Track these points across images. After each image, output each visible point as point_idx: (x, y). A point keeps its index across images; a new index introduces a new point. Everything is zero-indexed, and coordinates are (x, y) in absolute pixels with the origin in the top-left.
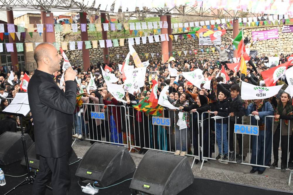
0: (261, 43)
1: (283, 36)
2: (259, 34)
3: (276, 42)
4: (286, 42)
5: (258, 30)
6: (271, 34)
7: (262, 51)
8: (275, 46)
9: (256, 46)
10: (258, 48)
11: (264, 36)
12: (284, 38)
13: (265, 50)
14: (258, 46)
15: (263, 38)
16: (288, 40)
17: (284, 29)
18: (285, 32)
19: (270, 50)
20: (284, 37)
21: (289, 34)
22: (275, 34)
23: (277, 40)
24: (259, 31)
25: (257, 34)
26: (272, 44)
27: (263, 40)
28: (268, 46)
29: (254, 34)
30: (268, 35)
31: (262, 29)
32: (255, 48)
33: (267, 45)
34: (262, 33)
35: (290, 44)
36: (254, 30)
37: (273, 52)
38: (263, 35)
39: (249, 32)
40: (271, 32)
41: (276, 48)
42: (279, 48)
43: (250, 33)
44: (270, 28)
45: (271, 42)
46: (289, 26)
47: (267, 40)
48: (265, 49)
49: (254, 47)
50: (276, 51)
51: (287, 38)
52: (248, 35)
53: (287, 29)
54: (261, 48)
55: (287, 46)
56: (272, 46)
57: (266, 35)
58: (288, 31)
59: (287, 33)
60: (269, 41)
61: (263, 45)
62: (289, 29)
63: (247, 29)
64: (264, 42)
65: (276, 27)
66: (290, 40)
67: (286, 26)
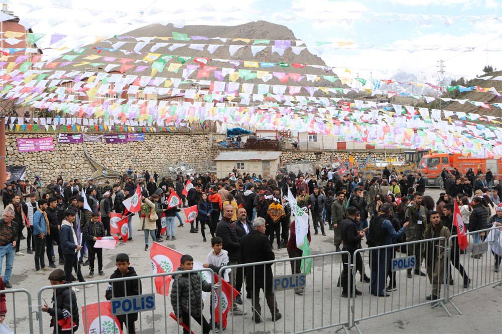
0: (30, 155)
1: (59, 147)
2: (27, 142)
3: (51, 155)
4: (63, 155)
5: (26, 136)
6: (45, 145)
7: (32, 167)
8: (50, 160)
9: (23, 160)
10: (27, 163)
11: (35, 146)
12: (61, 151)
13: (37, 166)
14: (26, 159)
15: (33, 148)
16: (66, 154)
17: (61, 138)
18: (62, 143)
19: (44, 167)
20: (62, 148)
21: (67, 145)
22: (49, 144)
23: (53, 153)
24: (26, 139)
25: (24, 143)
26: (47, 158)
27: (33, 152)
28: (41, 160)
29: (19, 142)
30: (41, 145)
31: (31, 136)
32: (21, 163)
33: (39, 159)
34: (31, 142)
35: (68, 159)
36: (20, 136)
37: (47, 169)
38: (33, 145)
39: (12, 138)
40: (44, 142)
41: (51, 164)
42: (56, 163)
43: (14, 140)
44: (42, 135)
45: (44, 156)
46: (66, 135)
47: (39, 152)
48: (36, 164)
49: (20, 161)
50: (52, 168)
51: (64, 150)
52: (10, 143)
53: (64, 138)
54: (32, 162)
55: (65, 161)
56: (47, 161)
57: (37, 144)
58: (66, 141)
59: (64, 143)
60: (41, 153)
61: (34, 159)
62: (67, 138)
63: (10, 135)
64: (35, 155)
65: (50, 134)
66: (68, 153)
67: (64, 135)
